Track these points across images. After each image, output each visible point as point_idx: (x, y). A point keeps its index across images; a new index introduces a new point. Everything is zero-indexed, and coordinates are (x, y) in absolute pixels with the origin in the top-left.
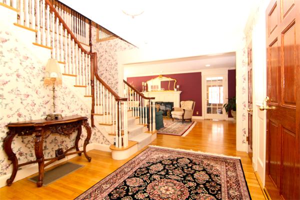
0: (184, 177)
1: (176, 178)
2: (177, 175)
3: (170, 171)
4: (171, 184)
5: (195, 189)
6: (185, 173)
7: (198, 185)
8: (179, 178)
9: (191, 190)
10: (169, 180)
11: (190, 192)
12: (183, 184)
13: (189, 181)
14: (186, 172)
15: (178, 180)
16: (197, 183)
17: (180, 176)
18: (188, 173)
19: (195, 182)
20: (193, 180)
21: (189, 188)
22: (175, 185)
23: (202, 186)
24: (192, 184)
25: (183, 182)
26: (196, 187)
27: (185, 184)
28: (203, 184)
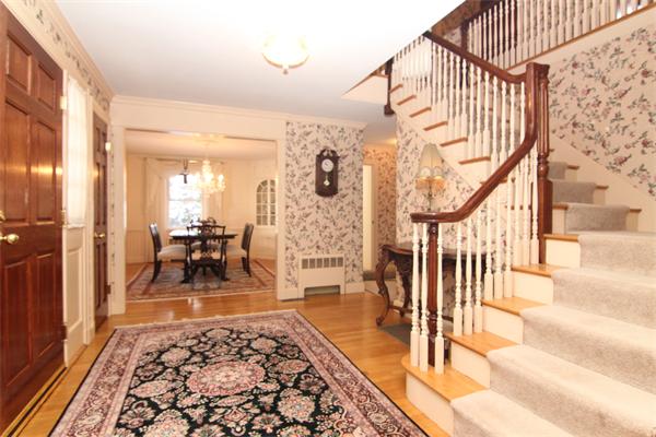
0: (210, 410)
1: (227, 402)
2: (230, 408)
3: (258, 411)
4: (229, 386)
5: (177, 395)
6: (215, 423)
7: (173, 406)
8: (219, 403)
9: (185, 391)
10: (238, 391)
11: (186, 388)
12: (206, 395)
13: (195, 407)
14: (214, 427)
15: (221, 397)
16: (177, 409)
17: (222, 410)
18: (206, 426)
19: (181, 410)
20: (186, 411)
21: (190, 394)
22: (220, 388)
23: (163, 407)
24: (188, 401)
25: (208, 398)
26: (176, 399)
27: (202, 397)
28: (161, 411)
